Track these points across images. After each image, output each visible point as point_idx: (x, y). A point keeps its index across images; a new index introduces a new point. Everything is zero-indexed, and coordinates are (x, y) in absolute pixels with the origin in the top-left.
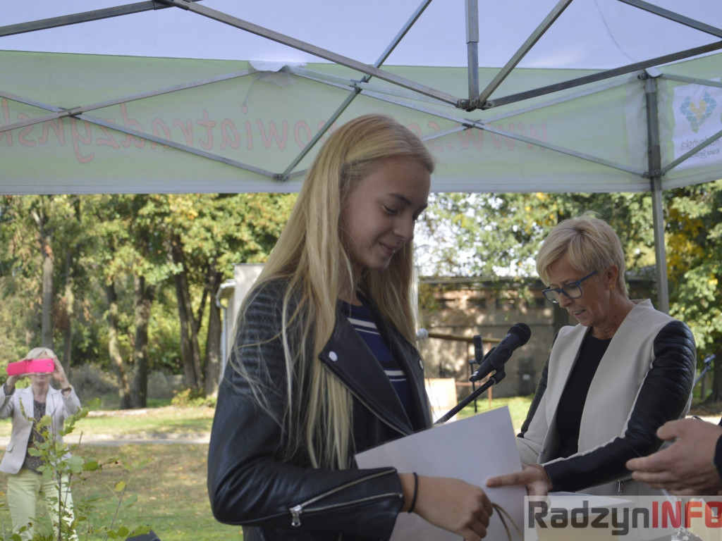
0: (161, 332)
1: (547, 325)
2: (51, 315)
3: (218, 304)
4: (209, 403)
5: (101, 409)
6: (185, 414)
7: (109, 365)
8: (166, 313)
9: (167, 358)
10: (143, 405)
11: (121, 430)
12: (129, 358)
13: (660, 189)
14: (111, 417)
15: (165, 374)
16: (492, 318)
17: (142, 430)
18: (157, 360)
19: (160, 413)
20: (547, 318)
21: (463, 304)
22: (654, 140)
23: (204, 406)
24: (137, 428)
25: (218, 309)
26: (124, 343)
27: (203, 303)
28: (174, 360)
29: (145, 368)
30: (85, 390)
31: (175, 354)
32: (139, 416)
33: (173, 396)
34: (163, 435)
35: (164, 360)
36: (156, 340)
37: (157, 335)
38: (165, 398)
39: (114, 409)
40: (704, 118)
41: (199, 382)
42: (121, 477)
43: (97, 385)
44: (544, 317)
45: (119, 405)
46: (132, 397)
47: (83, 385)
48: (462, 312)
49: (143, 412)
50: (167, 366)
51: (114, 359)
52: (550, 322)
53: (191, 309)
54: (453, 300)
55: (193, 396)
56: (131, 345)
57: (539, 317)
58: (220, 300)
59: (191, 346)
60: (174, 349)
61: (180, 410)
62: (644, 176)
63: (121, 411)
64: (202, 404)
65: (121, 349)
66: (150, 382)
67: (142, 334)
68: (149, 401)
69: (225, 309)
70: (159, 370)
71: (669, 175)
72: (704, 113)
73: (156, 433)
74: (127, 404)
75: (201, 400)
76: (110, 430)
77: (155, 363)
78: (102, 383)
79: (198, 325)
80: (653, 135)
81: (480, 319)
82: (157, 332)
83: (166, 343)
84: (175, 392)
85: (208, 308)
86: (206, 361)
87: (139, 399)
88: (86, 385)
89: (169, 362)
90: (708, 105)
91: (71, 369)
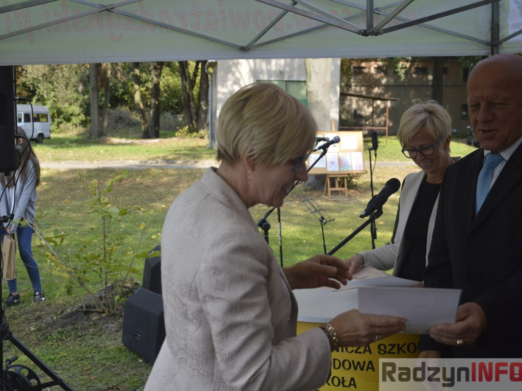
0: (168, 86)
1: (427, 86)
2: (96, 76)
3: (206, 71)
4: (200, 136)
5: (131, 139)
6: (184, 143)
7: (134, 107)
8: (172, 73)
9: (172, 102)
10: (157, 136)
11: (143, 157)
12: (147, 103)
14: (136, 144)
15: (172, 114)
16: (392, 80)
17: (157, 158)
18: (166, 104)
19: (168, 142)
20: (429, 81)
21: (373, 71)
22: (495, 20)
23: (197, 138)
24: (153, 156)
25: (207, 75)
26: (144, 93)
27: (197, 68)
28: (177, 104)
29: (158, 111)
30: (119, 124)
31: (177, 101)
32: (155, 144)
33: (177, 130)
34: (170, 161)
35: (171, 104)
36: (166, 91)
37: (166, 88)
38: (171, 132)
39: (138, 138)
41: (194, 122)
42: (143, 191)
43: (127, 120)
44: (427, 80)
45: (141, 135)
46: (149, 130)
47: (117, 120)
48: (371, 75)
49: (157, 140)
50: (172, 108)
51: (138, 105)
52: (431, 83)
53: (189, 73)
54: (365, 68)
55: (191, 131)
56: (149, 94)
57: (424, 79)
58: (207, 69)
59: (189, 98)
60: (177, 97)
61: (182, 140)
62: (487, 44)
63: (143, 140)
64: (196, 136)
65: (143, 97)
66: (161, 118)
67: (156, 86)
68: (161, 132)
69: (211, 74)
70: (167, 111)
71: (504, 44)
74: (147, 135)
75: (195, 134)
77: (165, 106)
78: (130, 119)
79: (193, 83)
80: (495, 17)
81: (384, 81)
82: (166, 86)
83: (173, 92)
84: (178, 128)
85: (200, 70)
86: (199, 107)
87: (152, 132)
88: (119, 121)
89: (174, 106)
91: (110, 110)
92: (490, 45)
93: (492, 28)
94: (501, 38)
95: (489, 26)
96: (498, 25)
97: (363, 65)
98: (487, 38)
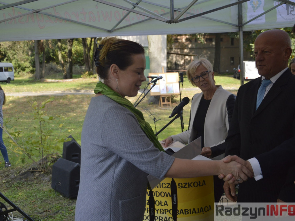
0: (77, 51)
2: (38, 46)
3: (96, 43)
4: (94, 77)
5: (57, 79)
6: (86, 81)
7: (58, 63)
8: (78, 44)
9: (79, 59)
10: (71, 77)
11: (63, 89)
12: (66, 60)
13: (242, 31)
14: (60, 82)
15: (79, 66)
16: (194, 45)
17: (71, 89)
18: (76, 61)
19: (77, 80)
21: (184, 40)
22: (240, 13)
24: (69, 88)
26: (64, 55)
27: (91, 41)
28: (82, 60)
29: (72, 64)
30: (51, 72)
33: (82, 74)
34: (78, 91)
35: (78, 60)
36: (75, 54)
37: (75, 52)
38: (79, 75)
39: (61, 79)
40: (257, 7)
41: (91, 69)
42: (64, 107)
43: (55, 70)
44: (212, 45)
45: (63, 77)
46: (67, 74)
47: (50, 70)
48: (183, 43)
49: (71, 80)
50: (79, 62)
51: (61, 61)
52: (214, 47)
53: (87, 44)
54: (180, 39)
55: (90, 74)
56: (67, 55)
58: (97, 41)
59: (87, 56)
60: (82, 57)
61: (84, 79)
63: (64, 80)
64: (92, 77)
65: (63, 57)
66: (73, 68)
67: (70, 51)
68: (73, 75)
70: (77, 64)
71: (245, 26)
72: (258, 5)
73: (75, 90)
74: (66, 77)
75: (92, 76)
76: (60, 89)
78: (57, 69)
79: (89, 49)
80: (240, 12)
81: (190, 46)
82: (75, 51)
83: (79, 54)
84: (82, 73)
85: (93, 42)
87: (69, 75)
88: (51, 70)
89: (80, 61)
90: (259, 3)
91: (46, 64)
92: (238, 27)
93: (239, 18)
94: (243, 23)
95: (237, 16)
96: (242, 16)
97: (179, 37)
98: (236, 23)
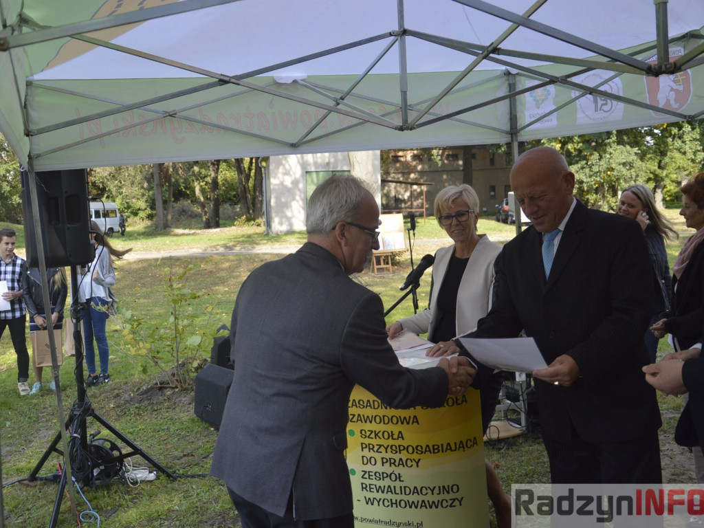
0: (226, 180)
1: (459, 170)
2: (159, 173)
3: (260, 165)
4: (257, 224)
5: (193, 229)
6: (243, 231)
7: (195, 200)
8: (228, 168)
9: (230, 194)
10: (217, 226)
11: (205, 246)
12: (207, 196)
14: (199, 234)
15: (230, 205)
16: (426, 167)
17: (218, 245)
18: (225, 197)
19: (228, 231)
20: (460, 166)
21: (409, 158)
22: (513, 111)
24: (215, 244)
25: (260, 168)
26: (204, 187)
27: (251, 163)
28: (234, 196)
29: (217, 203)
30: (182, 216)
31: (235, 193)
32: (215, 233)
33: (236, 220)
34: (231, 248)
35: (229, 196)
36: (224, 185)
37: (224, 181)
38: (231, 221)
39: (200, 228)
40: (543, 100)
41: (251, 211)
42: (207, 276)
43: (189, 213)
44: (458, 165)
45: (203, 225)
46: (210, 220)
48: (408, 163)
49: (218, 230)
50: (230, 199)
51: (199, 198)
52: (461, 168)
53: (244, 168)
54: (402, 156)
55: (248, 220)
56: (209, 188)
57: (455, 165)
58: (261, 163)
59: (245, 190)
60: (234, 190)
61: (240, 228)
62: (507, 133)
63: (205, 230)
64: (253, 225)
65: (203, 191)
66: (221, 210)
67: (215, 181)
68: (221, 222)
69: (265, 168)
70: (226, 202)
71: (522, 133)
72: (544, 98)
73: (226, 247)
74: (208, 226)
75: (253, 222)
76: (199, 246)
77: (223, 198)
78: (192, 212)
79: (248, 177)
80: (513, 109)
81: (419, 168)
83: (230, 186)
84: (236, 217)
85: (254, 165)
86: (254, 198)
87: (214, 222)
88: (182, 213)
89: (232, 198)
90: (546, 93)
91: (173, 203)
92: (509, 134)
93: (511, 119)
94: (519, 127)
95: (508, 117)
96: (516, 116)
97: (400, 154)
98: (507, 127)
